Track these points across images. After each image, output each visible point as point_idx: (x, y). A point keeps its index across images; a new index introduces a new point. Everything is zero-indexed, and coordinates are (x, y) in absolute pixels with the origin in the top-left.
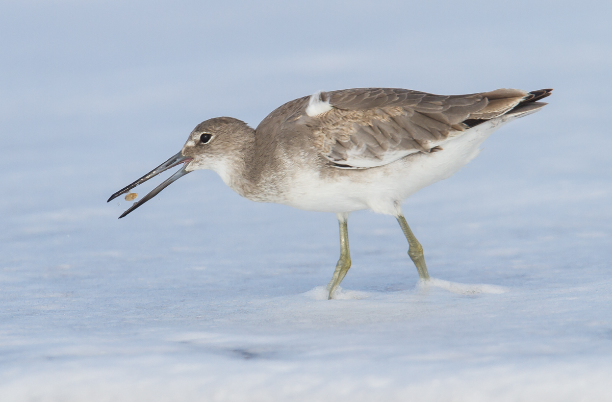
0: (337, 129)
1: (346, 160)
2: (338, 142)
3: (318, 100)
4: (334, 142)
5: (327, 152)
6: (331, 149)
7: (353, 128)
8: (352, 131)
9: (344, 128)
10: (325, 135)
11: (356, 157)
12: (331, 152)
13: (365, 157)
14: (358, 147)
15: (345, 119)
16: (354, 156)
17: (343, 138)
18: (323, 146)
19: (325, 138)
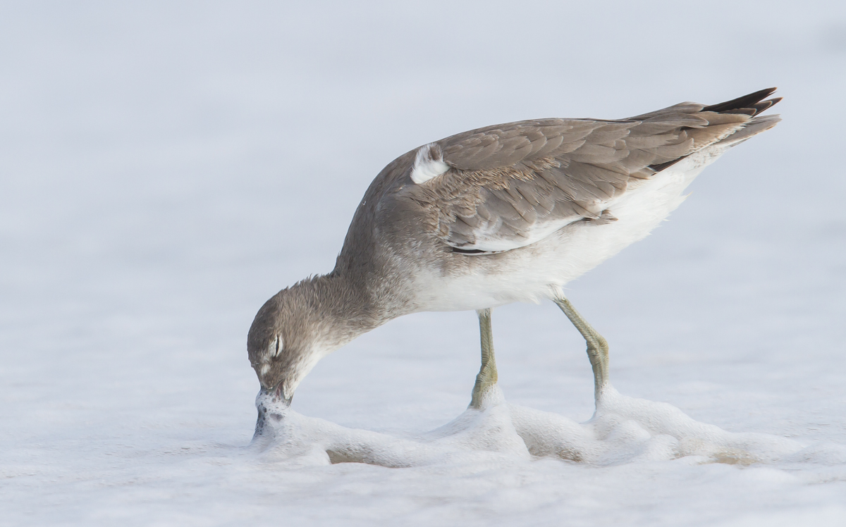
0: (457, 198)
1: (474, 244)
2: (459, 218)
3: (427, 159)
4: (453, 219)
5: (444, 234)
6: (450, 229)
7: (480, 196)
8: (478, 201)
9: (466, 196)
10: (439, 210)
11: (489, 238)
12: (450, 234)
13: (502, 236)
14: (490, 222)
15: (468, 182)
16: (486, 236)
17: (467, 211)
18: (438, 226)
19: (440, 215)
